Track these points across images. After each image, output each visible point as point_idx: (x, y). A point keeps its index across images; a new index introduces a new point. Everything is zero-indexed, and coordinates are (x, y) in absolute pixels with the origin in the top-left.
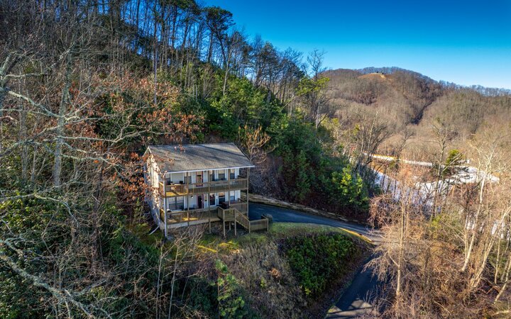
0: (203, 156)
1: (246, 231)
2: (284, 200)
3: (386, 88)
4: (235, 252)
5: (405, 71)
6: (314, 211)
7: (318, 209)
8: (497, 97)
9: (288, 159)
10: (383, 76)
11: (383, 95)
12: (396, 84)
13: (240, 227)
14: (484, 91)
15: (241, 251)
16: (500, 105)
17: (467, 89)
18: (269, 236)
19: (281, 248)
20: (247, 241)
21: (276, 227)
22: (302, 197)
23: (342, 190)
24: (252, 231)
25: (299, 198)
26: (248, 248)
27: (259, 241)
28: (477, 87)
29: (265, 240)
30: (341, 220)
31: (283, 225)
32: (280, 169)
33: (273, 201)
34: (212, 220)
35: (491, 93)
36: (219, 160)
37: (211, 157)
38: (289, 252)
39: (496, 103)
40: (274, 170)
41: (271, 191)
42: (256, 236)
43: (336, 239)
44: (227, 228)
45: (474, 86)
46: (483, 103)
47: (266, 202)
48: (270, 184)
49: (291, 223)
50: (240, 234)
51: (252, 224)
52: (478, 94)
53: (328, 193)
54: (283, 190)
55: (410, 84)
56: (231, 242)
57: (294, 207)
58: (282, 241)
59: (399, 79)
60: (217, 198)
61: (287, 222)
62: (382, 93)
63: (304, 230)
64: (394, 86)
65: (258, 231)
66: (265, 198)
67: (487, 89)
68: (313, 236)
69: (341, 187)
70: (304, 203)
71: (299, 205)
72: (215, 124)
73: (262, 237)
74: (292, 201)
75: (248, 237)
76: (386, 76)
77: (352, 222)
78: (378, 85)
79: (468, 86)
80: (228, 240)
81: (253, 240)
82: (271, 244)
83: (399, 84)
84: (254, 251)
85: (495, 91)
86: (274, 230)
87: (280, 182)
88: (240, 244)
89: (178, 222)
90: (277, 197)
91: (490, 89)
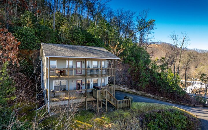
0: (82, 50)
1: (115, 109)
2: (132, 89)
3: (158, 50)
4: (107, 126)
5: (165, 43)
6: (152, 96)
7: (153, 94)
8: (204, 53)
9: (133, 65)
10: (157, 45)
11: (157, 53)
12: (162, 48)
13: (110, 105)
14: (199, 51)
15: (112, 126)
16: (206, 56)
17: (192, 50)
18: (132, 112)
19: (141, 122)
20: (116, 117)
21: (135, 105)
22: (144, 87)
23: (168, 83)
24: (119, 108)
25: (142, 88)
26: (117, 122)
27: (125, 116)
28: (196, 49)
29: (129, 115)
30: (168, 102)
31: (139, 104)
32: (129, 71)
33: (126, 89)
34: (88, 99)
35: (202, 52)
36: (93, 53)
37: (88, 51)
38: (148, 125)
39: (204, 55)
40: (125, 71)
41: (124, 84)
42: (122, 112)
43: (176, 114)
44: (100, 106)
45: (194, 49)
46: (199, 56)
47: (122, 90)
48: (124, 79)
49: (144, 103)
50: (110, 111)
51: (119, 103)
52: (196, 52)
53: (159, 85)
54: (131, 83)
55: (168, 48)
56: (103, 117)
57: (140, 93)
58: (141, 116)
59: (163, 46)
60: (91, 83)
61: (141, 102)
62: (157, 52)
63: (154, 108)
64: (162, 49)
65: (123, 109)
66: (121, 88)
67: (200, 50)
68: (161, 112)
69: (168, 81)
70: (145, 91)
71: (142, 92)
72: (90, 43)
73: (127, 113)
74: (138, 90)
75: (116, 113)
76: (158, 45)
77: (175, 103)
78: (155, 49)
79: (192, 49)
80: (100, 115)
81: (121, 115)
82: (134, 119)
83: (164, 48)
84: (123, 125)
85: (203, 51)
86: (135, 107)
87: (129, 78)
88: (111, 119)
89: (60, 100)
90: (128, 87)
91: (201, 50)
